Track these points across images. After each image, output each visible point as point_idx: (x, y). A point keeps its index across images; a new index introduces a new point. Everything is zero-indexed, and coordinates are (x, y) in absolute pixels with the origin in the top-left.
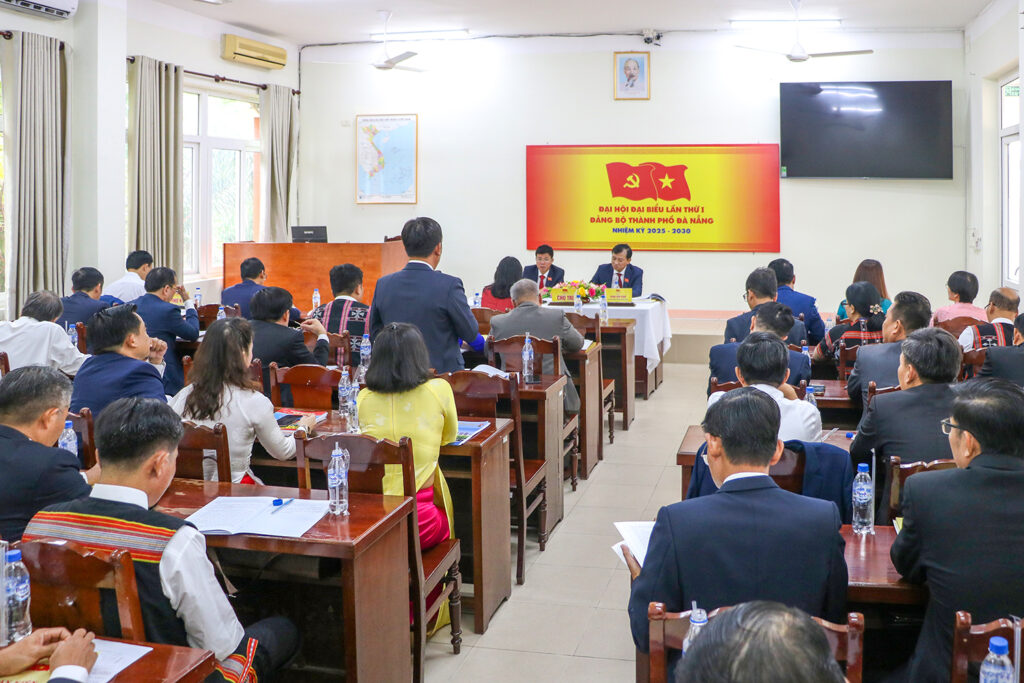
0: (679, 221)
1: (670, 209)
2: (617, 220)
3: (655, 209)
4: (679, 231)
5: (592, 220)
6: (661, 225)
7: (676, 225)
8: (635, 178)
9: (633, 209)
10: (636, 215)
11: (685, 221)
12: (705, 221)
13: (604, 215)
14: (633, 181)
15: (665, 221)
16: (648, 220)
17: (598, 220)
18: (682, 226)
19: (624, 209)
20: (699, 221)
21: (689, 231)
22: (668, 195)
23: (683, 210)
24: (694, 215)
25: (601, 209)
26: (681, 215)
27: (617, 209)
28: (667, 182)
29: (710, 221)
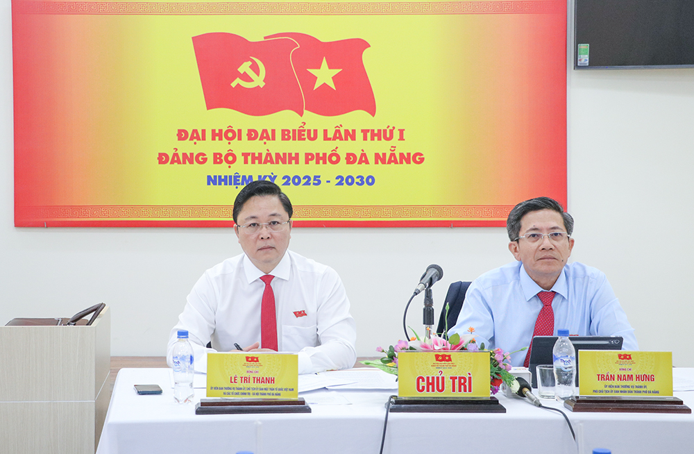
0: (351, 159)
1: (330, 135)
2: (217, 158)
3: (299, 135)
4: (350, 181)
5: (163, 158)
6: (313, 169)
7: (344, 169)
8: (255, 68)
9: (252, 135)
10: (257, 147)
11: (364, 159)
12: (405, 158)
13: (187, 147)
14: (251, 74)
15: (321, 158)
16: (283, 159)
17: (176, 159)
18: (356, 170)
19: (231, 134)
20: (393, 160)
21: (371, 181)
22: (328, 103)
23: (359, 135)
24: (383, 147)
25: (182, 135)
26: (355, 147)
27: (217, 135)
28: (325, 75)
29: (418, 159)
